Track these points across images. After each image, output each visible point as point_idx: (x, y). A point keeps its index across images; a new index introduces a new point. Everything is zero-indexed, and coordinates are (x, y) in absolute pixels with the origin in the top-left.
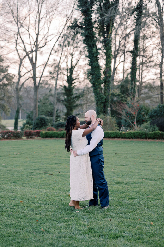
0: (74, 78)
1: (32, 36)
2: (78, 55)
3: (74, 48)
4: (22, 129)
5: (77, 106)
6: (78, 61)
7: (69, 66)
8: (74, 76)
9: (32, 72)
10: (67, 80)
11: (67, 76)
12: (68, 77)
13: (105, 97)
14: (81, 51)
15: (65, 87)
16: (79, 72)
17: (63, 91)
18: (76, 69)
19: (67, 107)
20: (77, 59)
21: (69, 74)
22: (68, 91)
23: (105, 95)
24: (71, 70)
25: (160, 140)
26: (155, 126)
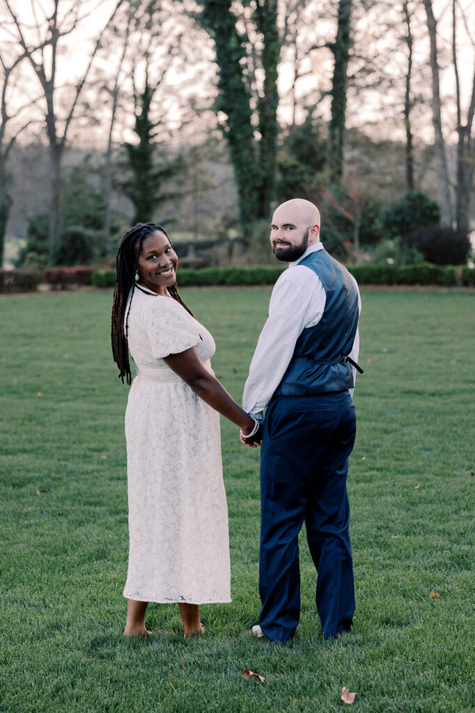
0: (154, 122)
1: (40, 5)
2: (163, 56)
3: (153, 36)
4: (18, 263)
5: (163, 198)
6: (164, 72)
7: (141, 88)
8: (153, 116)
9: (43, 103)
10: (134, 127)
11: (135, 114)
12: (137, 118)
13: (263, 173)
14: (171, 47)
15: (129, 146)
16: (166, 105)
17: (125, 159)
18: (157, 97)
19: (136, 202)
20: (159, 68)
21: (139, 111)
22: (140, 156)
23: (263, 168)
24: (146, 98)
25: (431, 288)
26: (415, 251)
